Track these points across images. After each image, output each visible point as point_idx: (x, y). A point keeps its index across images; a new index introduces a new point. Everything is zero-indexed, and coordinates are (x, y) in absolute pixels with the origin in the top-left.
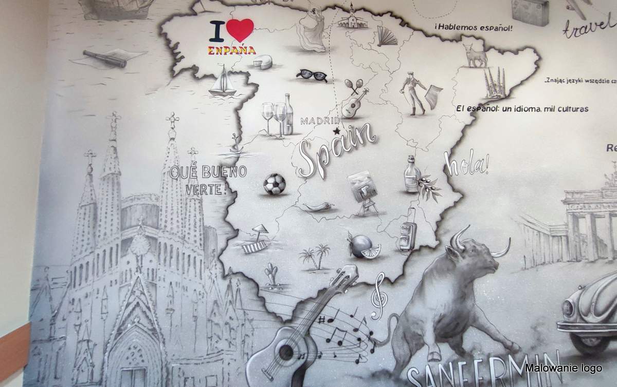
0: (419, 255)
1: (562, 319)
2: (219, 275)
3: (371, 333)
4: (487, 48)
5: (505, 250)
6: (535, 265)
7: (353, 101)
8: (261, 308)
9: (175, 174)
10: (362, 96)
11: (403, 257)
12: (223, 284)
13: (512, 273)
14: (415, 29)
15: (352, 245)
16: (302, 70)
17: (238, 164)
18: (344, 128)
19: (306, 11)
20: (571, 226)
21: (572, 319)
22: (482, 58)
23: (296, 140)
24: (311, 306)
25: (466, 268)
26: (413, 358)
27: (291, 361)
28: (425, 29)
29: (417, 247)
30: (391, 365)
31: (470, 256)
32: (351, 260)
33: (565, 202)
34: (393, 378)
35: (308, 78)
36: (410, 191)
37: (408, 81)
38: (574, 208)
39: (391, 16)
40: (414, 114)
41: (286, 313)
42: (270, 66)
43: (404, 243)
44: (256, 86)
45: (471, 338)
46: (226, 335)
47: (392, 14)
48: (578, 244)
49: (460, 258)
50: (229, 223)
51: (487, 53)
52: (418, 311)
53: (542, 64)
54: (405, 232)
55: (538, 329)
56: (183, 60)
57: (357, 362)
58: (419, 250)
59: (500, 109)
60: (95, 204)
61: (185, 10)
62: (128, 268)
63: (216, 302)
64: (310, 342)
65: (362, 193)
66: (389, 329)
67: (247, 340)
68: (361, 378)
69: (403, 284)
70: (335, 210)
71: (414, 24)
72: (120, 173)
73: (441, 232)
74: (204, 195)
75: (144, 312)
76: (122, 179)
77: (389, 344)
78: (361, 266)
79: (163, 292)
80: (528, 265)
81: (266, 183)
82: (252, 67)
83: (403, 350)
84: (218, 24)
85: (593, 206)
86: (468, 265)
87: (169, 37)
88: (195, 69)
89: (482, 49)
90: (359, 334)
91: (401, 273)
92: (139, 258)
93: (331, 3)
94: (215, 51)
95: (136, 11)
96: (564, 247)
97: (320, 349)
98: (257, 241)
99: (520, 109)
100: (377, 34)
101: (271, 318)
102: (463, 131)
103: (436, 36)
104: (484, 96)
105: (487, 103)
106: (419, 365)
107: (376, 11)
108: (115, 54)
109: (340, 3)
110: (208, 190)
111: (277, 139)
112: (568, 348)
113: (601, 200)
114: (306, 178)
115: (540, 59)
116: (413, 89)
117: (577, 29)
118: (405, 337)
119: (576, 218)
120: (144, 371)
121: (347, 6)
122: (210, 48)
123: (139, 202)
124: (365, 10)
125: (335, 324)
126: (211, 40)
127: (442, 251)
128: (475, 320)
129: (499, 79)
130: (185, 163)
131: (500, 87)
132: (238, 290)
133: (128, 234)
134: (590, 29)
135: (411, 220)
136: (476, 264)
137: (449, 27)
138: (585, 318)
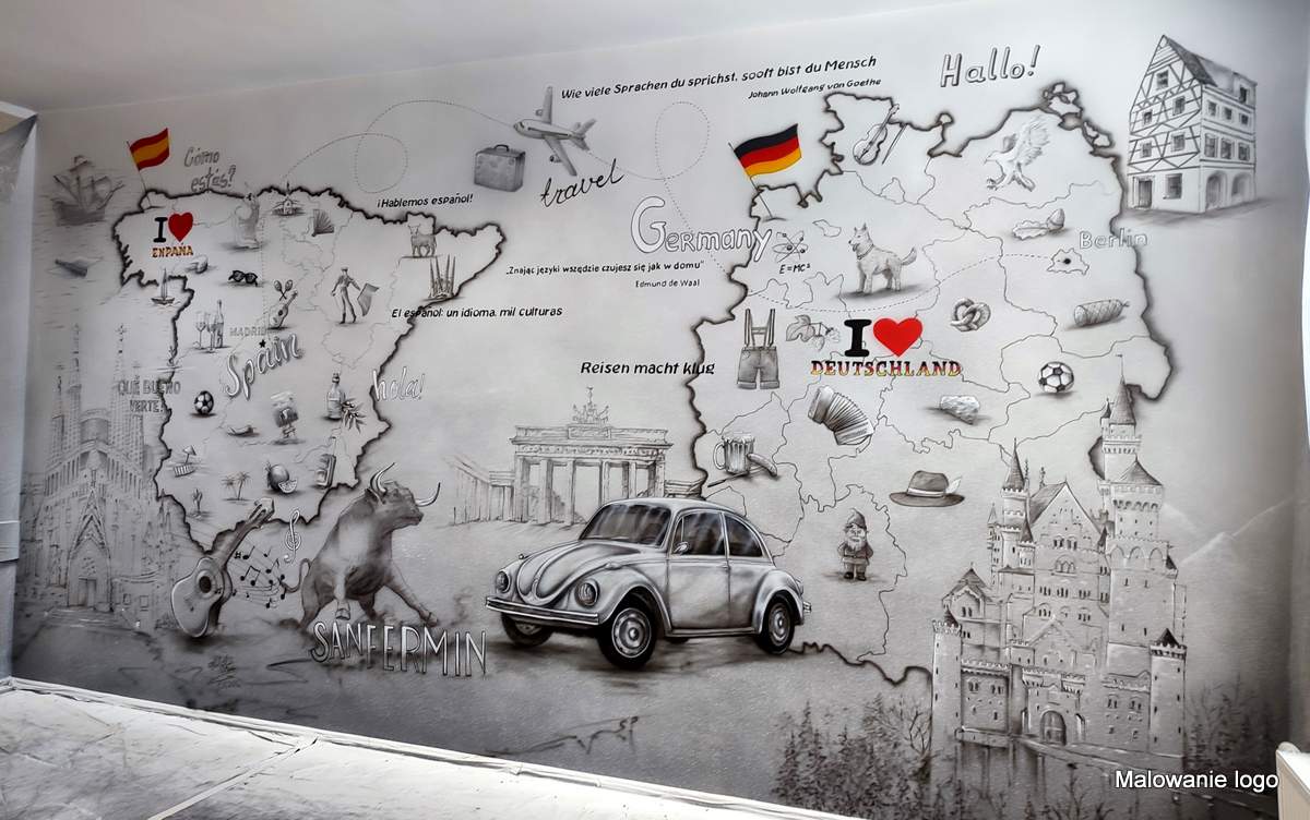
0: (336, 494)
1: (493, 593)
2: (154, 497)
3: (283, 577)
4: (436, 230)
5: (433, 497)
6: (467, 522)
7: (280, 307)
8: (186, 535)
9: (122, 389)
10: (290, 301)
11: (320, 495)
12: (156, 506)
13: (438, 528)
14: (355, 210)
15: (270, 475)
16: (234, 272)
17: (173, 380)
18: (270, 338)
19: (242, 197)
20: (519, 474)
21: (505, 596)
22: (430, 241)
23: (225, 353)
24: (229, 539)
25: (385, 515)
26: (322, 611)
27: (209, 594)
28: (366, 210)
29: (334, 485)
30: (299, 616)
31: (391, 502)
32: (269, 492)
33: (514, 441)
34: (300, 630)
35: (239, 281)
36: (333, 417)
37: (341, 280)
38: (526, 451)
39: (330, 194)
40: (343, 322)
41: (207, 543)
42: (205, 268)
43: (321, 478)
44: (192, 292)
45: (384, 599)
46: (157, 558)
47: (332, 193)
48: (525, 499)
49: (380, 503)
50: (163, 442)
51: (437, 236)
52: (330, 559)
53: (506, 248)
54: (324, 465)
55: (462, 602)
56: (131, 265)
57: (268, 606)
58: (336, 488)
59: (444, 313)
60: (63, 416)
61: (135, 208)
62: (85, 480)
63: (150, 523)
64: (226, 576)
65: (283, 416)
66: (300, 575)
67: (174, 567)
68: (270, 623)
69: (317, 526)
70: (257, 434)
71: (355, 203)
72: (80, 387)
73: (361, 468)
74: (144, 412)
75: (96, 526)
76: (83, 393)
77: (300, 591)
78: (277, 499)
79: (110, 508)
80: (459, 519)
81: (197, 401)
82: (189, 270)
83: (312, 601)
84: (161, 220)
85: (552, 449)
86: (387, 511)
87: (121, 239)
88: (140, 274)
89: (430, 230)
90: (271, 576)
91: (316, 513)
92: (94, 472)
93: (267, 185)
94: (158, 253)
95: (95, 213)
96: (507, 500)
97: (235, 586)
98: (186, 463)
99: (468, 313)
100: (312, 220)
101: (192, 545)
102: (397, 344)
103: (378, 216)
104: (427, 297)
105: (429, 306)
106: (327, 621)
107: (313, 189)
108: (78, 262)
109: (276, 183)
110: (148, 407)
111: (208, 352)
112: (497, 632)
113: (564, 442)
114: (232, 397)
115: (504, 240)
116: (345, 289)
117: (561, 191)
118: (315, 586)
119: (527, 464)
120: (95, 581)
121: (283, 187)
122: (154, 249)
123: (96, 416)
124: (301, 189)
125: (250, 561)
126: (156, 241)
127: (361, 492)
128: (390, 579)
129: (447, 271)
130: (130, 378)
131: (448, 282)
132: (168, 514)
133: (87, 447)
134: (582, 189)
135: (330, 453)
136: (396, 512)
137: (393, 204)
138: (524, 598)
